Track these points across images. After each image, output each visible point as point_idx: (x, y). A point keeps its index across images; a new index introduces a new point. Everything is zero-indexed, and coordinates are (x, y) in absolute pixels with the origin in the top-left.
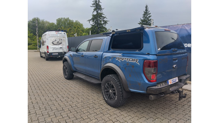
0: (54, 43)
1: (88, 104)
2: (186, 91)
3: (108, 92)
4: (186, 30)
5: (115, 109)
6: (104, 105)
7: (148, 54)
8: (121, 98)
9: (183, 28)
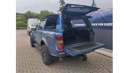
0: (33, 25)
1: (33, 62)
2: (101, 55)
3: (44, 55)
4: (100, 14)
5: (46, 66)
6: (41, 63)
7: (58, 32)
8: (48, 59)
9: (99, 13)
